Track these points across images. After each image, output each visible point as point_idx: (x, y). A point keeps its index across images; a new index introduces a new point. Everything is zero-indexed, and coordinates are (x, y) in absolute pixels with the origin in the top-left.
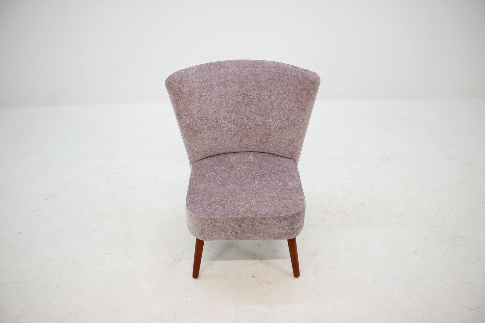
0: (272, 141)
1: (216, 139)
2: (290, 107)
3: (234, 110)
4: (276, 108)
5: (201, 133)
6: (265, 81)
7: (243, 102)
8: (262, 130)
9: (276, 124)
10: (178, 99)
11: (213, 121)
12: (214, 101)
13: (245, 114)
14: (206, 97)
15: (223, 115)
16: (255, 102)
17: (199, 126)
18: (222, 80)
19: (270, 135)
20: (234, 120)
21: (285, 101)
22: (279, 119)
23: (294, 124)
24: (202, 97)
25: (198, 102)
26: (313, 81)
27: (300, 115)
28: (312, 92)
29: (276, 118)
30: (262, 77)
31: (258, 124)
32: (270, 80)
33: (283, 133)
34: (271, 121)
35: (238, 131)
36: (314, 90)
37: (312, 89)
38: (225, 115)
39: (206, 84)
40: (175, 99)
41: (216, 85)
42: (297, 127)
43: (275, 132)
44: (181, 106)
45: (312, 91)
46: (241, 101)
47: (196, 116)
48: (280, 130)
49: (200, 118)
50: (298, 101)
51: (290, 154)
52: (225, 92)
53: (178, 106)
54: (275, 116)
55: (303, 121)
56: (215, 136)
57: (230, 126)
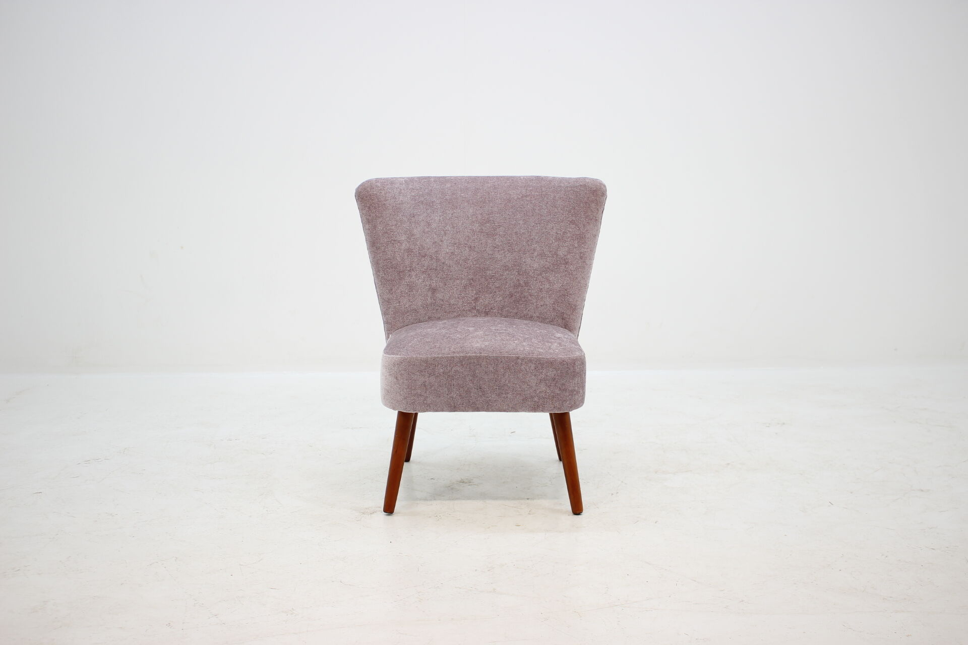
0: (531, 295)
1: (434, 290)
2: (558, 234)
3: (466, 244)
4: (536, 238)
5: (409, 275)
6: (518, 198)
7: (481, 231)
8: (512, 277)
9: (536, 266)
10: (376, 215)
11: (431, 257)
12: (434, 226)
13: (484, 251)
14: (421, 218)
15: (447, 250)
16: (501, 231)
17: (407, 262)
18: (447, 197)
19: (526, 284)
20: (466, 260)
21: (550, 226)
22: (542, 255)
23: (566, 263)
24: (414, 216)
25: (408, 223)
26: (594, 189)
27: (576, 245)
28: (594, 207)
29: (536, 254)
30: (512, 194)
31: (506, 268)
32: (526, 196)
33: (548, 280)
34: (528, 261)
35: (472, 280)
36: (597, 204)
37: (592, 201)
38: (451, 251)
39: (422, 199)
40: (370, 216)
41: (437, 202)
42: (571, 267)
43: (535, 279)
44: (380, 227)
45: (593, 205)
46: (478, 230)
47: (404, 245)
48: (544, 275)
49: (409, 251)
50: (572, 222)
51: (562, 319)
52: (452, 214)
53: (375, 227)
54: (534, 250)
55: (581, 258)
56: (434, 285)
57: (459, 270)
